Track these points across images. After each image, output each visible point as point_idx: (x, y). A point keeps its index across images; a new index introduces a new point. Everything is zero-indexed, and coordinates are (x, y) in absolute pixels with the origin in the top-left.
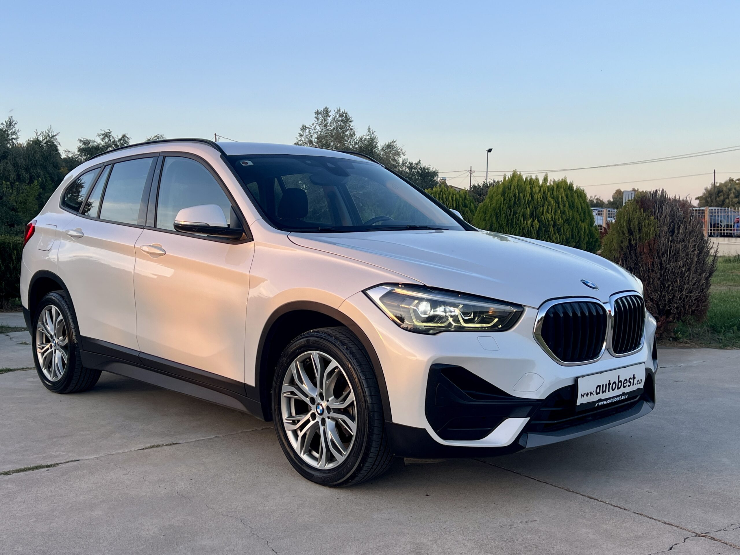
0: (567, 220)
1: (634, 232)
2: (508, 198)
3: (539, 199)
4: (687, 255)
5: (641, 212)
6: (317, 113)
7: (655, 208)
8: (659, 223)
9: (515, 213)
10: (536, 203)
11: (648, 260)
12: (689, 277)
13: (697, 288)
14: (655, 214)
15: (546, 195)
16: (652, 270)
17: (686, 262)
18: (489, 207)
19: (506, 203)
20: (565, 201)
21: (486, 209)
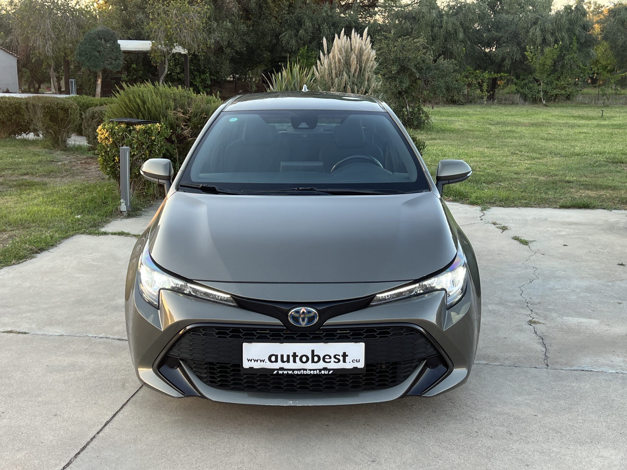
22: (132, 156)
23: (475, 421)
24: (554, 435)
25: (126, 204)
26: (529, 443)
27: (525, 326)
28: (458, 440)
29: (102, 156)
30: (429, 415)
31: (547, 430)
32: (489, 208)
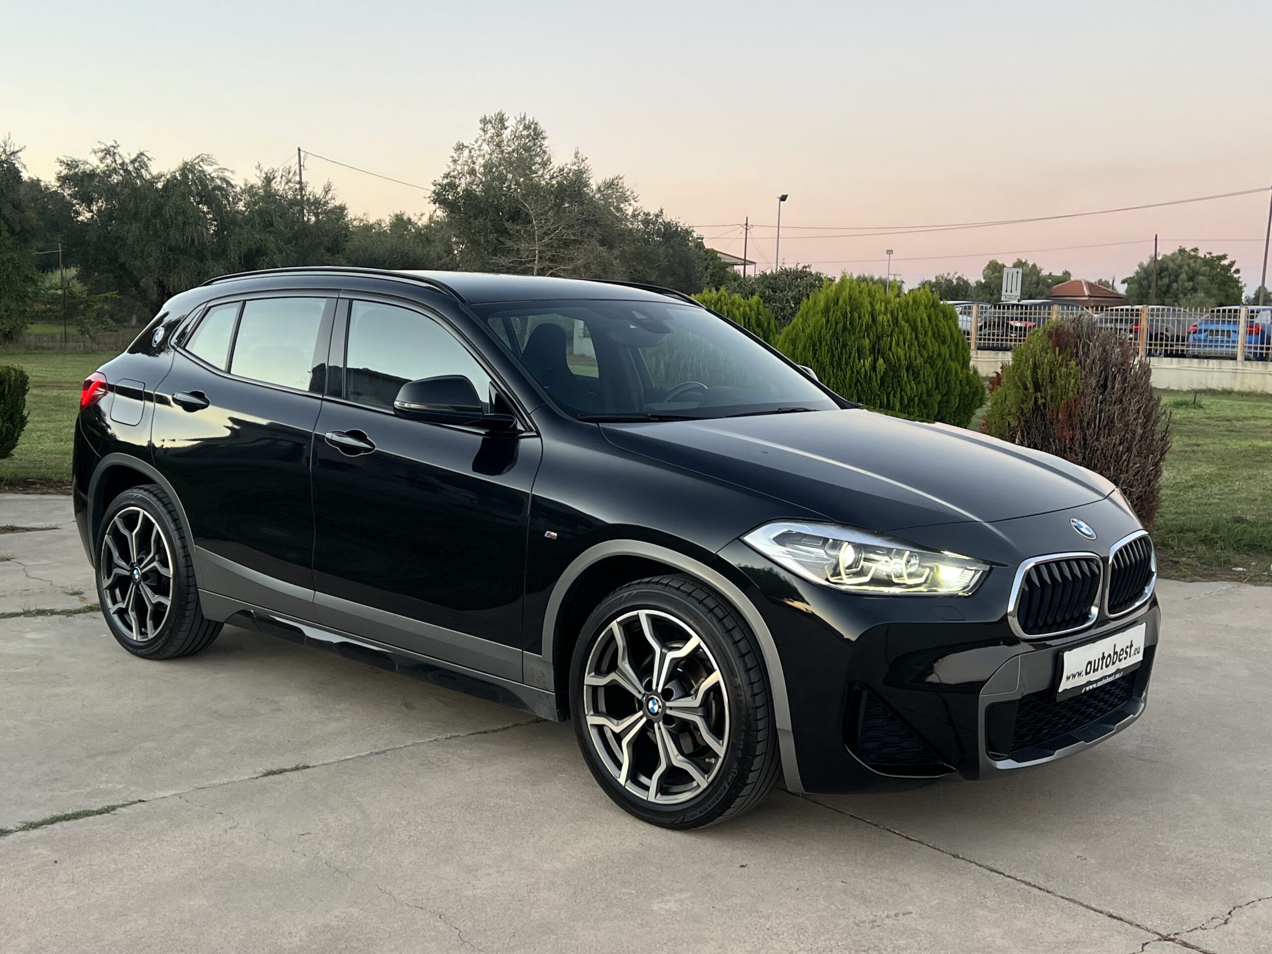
0: (930, 357)
1: (1043, 385)
2: (833, 320)
3: (885, 324)
4: (1127, 425)
5: (1054, 352)
6: (484, 121)
7: (1076, 346)
8: (1084, 373)
9: (844, 346)
10: (880, 329)
11: (1064, 434)
12: (1129, 461)
13: (1141, 479)
14: (1077, 356)
15: (896, 315)
16: (1071, 449)
17: (1124, 436)
18: (801, 334)
19: (831, 328)
20: (927, 326)
21: (796, 335)
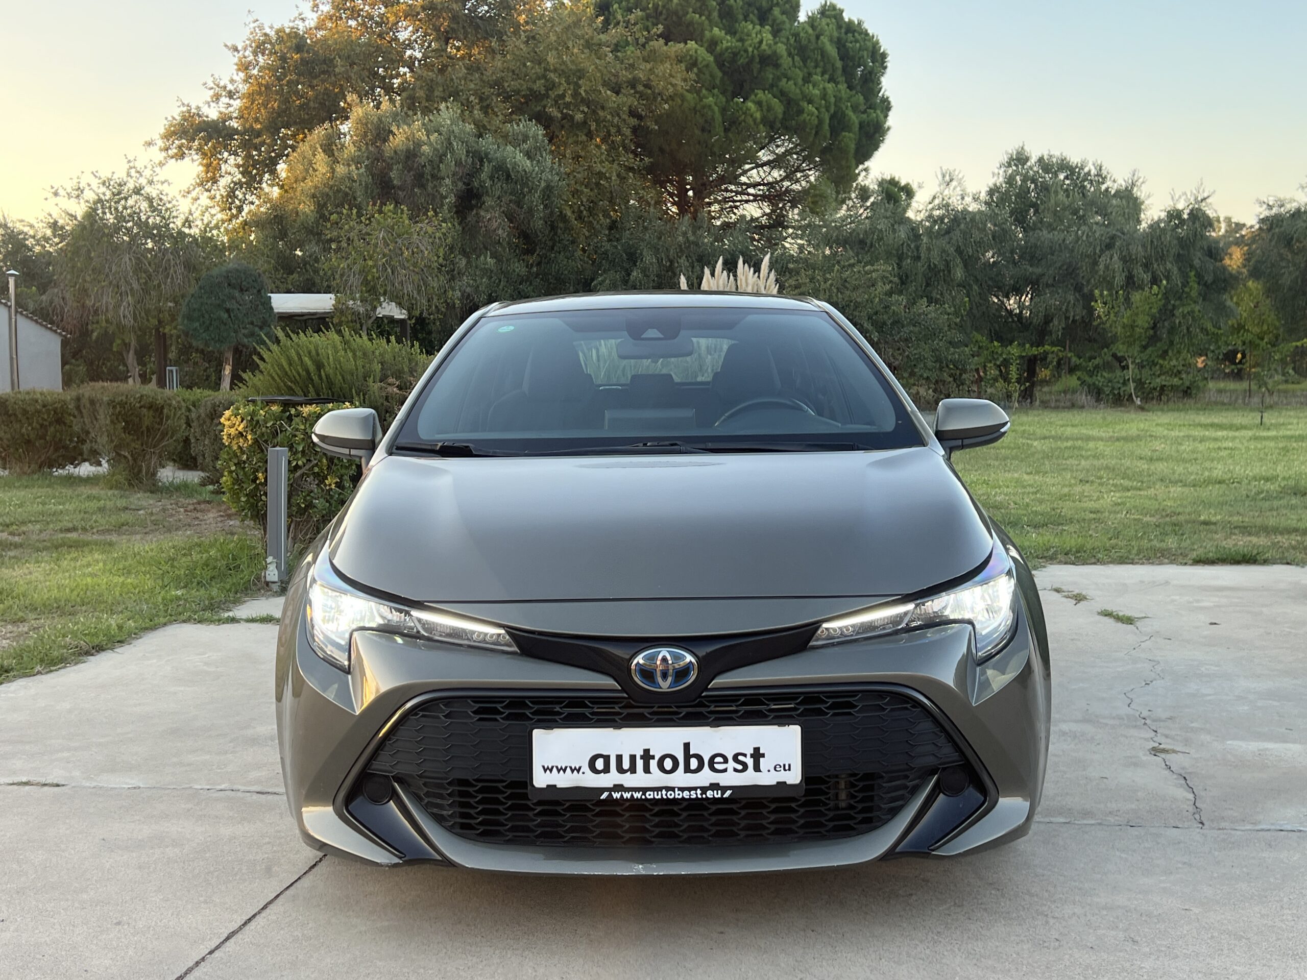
22: (293, 470)
23: (1052, 921)
24: (1233, 942)
25: (278, 567)
26: (1177, 957)
27: (1144, 758)
28: (1018, 954)
29: (231, 472)
30: (947, 912)
31: (1216, 934)
32: (1044, 567)
